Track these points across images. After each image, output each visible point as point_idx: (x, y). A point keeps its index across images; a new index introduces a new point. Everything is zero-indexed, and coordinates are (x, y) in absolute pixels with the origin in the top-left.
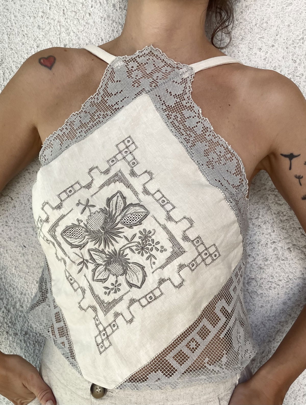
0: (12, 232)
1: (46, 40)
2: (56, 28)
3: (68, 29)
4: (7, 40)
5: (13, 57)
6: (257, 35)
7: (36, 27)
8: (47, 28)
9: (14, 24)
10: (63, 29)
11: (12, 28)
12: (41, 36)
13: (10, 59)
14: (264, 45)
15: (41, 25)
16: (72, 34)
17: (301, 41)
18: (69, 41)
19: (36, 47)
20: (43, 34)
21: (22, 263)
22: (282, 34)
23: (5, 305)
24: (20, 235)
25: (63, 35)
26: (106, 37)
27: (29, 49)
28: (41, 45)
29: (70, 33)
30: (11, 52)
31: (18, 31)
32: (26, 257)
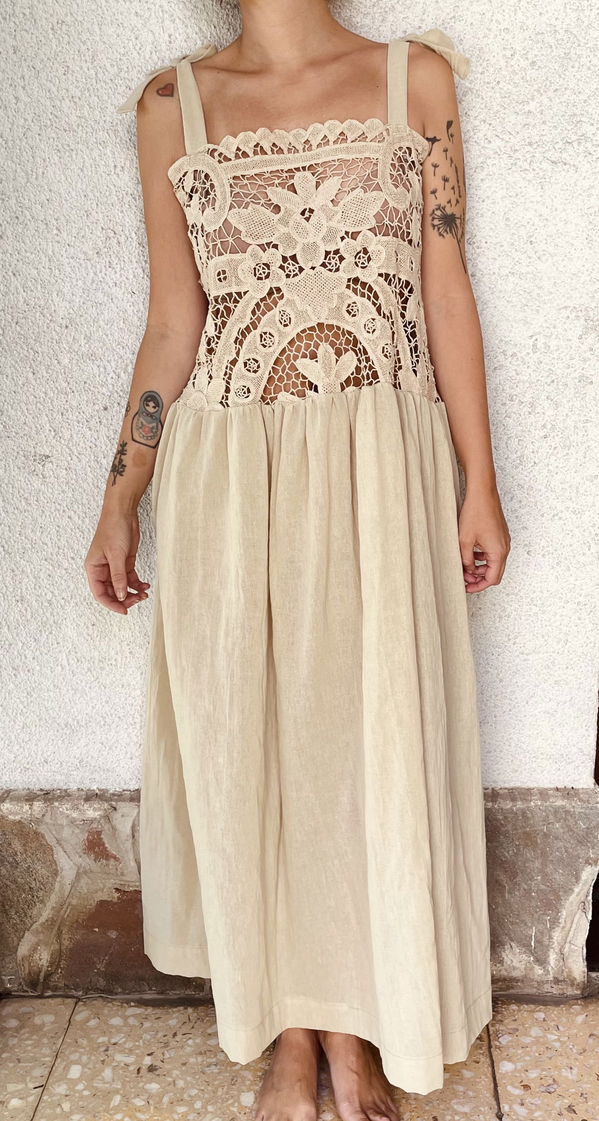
0: (118, 275)
1: (146, 30)
2: (157, 14)
3: (173, 16)
4: (98, 32)
5: (106, 52)
6: (401, 15)
7: (132, 15)
8: (147, 15)
9: (106, 11)
10: (166, 16)
11: (104, 16)
12: (140, 25)
13: (103, 55)
14: (409, 26)
15: (139, 12)
16: (177, 21)
17: (453, 21)
18: (175, 30)
19: (134, 39)
20: (143, 22)
21: (132, 314)
22: (429, 12)
23: (114, 369)
24: (127, 279)
25: (167, 23)
26: (219, 23)
27: (127, 42)
28: (140, 36)
29: (175, 20)
30: (103, 46)
31: (111, 21)
32: (137, 307)
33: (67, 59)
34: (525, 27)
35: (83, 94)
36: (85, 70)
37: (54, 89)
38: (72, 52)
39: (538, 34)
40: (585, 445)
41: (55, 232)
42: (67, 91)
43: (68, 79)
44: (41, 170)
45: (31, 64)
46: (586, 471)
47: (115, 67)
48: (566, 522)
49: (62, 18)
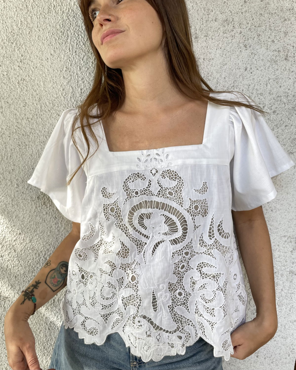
33: (26, 99)
34: (272, 93)
35: (33, 117)
36: (35, 104)
37: (18, 114)
38: (28, 95)
39: (278, 96)
40: (291, 305)
41: (16, 186)
42: (25, 115)
43: (26, 109)
44: (9, 154)
45: (6, 100)
46: (290, 318)
47: (51, 104)
48: (278, 342)
49: (24, 77)
